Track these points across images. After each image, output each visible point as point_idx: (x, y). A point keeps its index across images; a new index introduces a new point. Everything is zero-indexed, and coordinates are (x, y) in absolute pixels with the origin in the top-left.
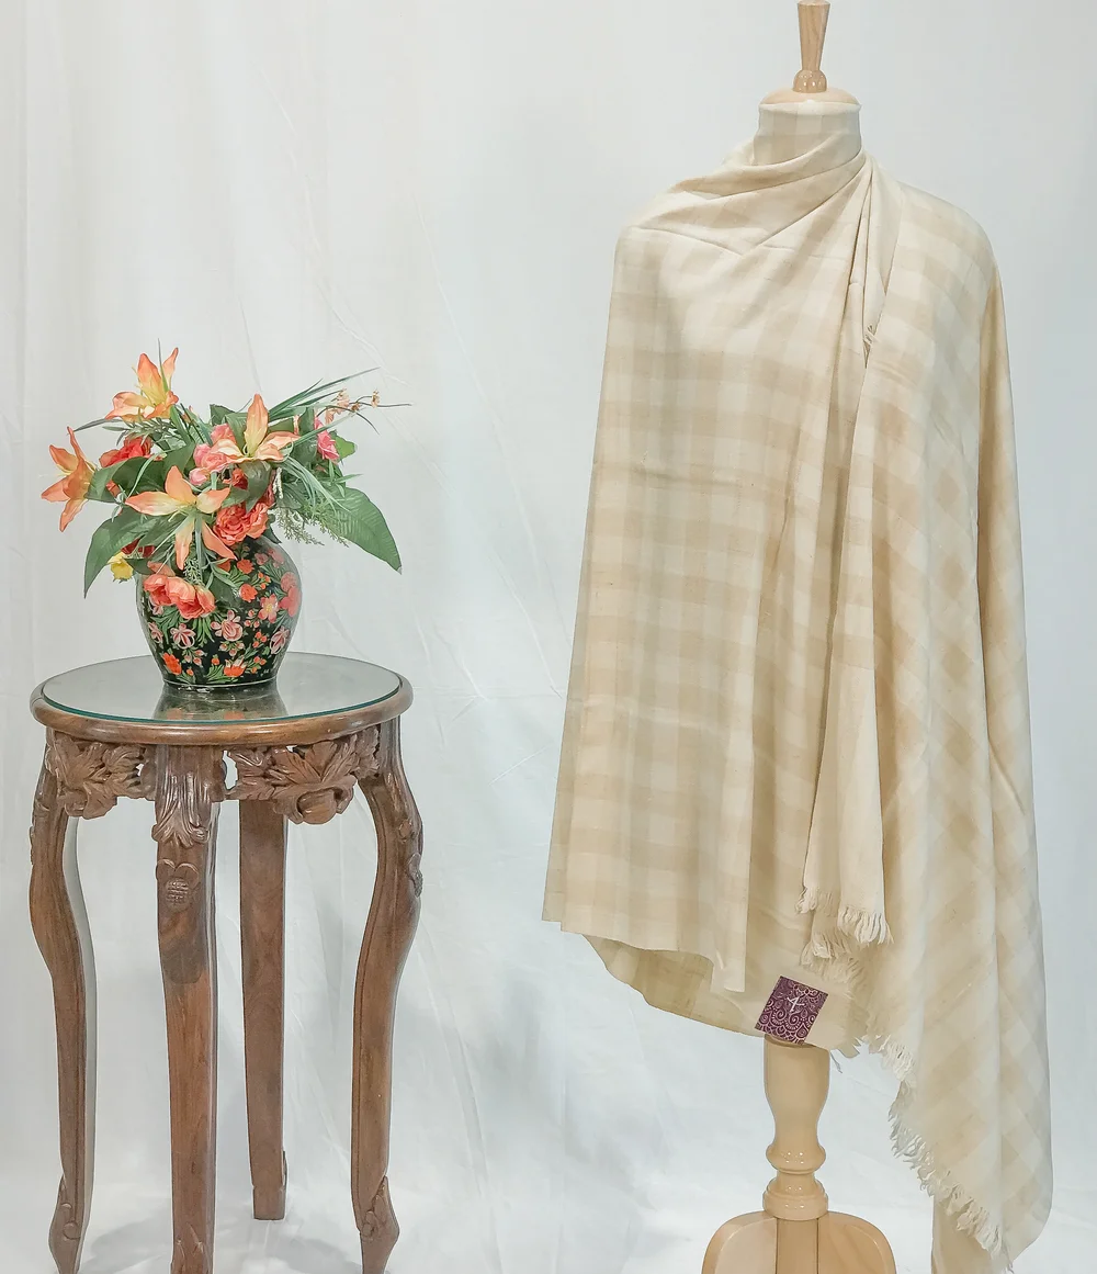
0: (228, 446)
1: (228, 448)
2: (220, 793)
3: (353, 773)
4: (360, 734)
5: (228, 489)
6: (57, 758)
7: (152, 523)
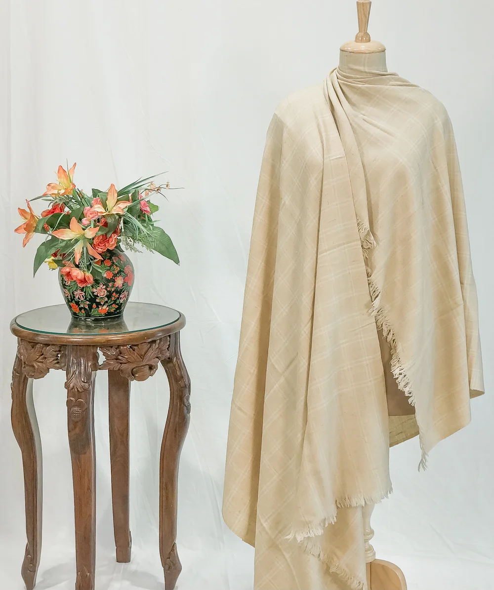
0: (99, 207)
1: (98, 208)
2: (96, 367)
3: (157, 358)
4: (160, 339)
5: (98, 228)
6: (22, 351)
7: (65, 243)
